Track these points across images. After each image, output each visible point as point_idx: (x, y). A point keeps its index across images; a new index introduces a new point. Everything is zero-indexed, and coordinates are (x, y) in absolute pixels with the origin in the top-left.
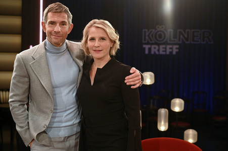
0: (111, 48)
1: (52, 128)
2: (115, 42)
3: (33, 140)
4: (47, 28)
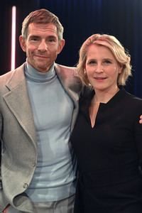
0: (119, 74)
1: (35, 188)
2: (124, 66)
3: (9, 205)
4: (28, 46)
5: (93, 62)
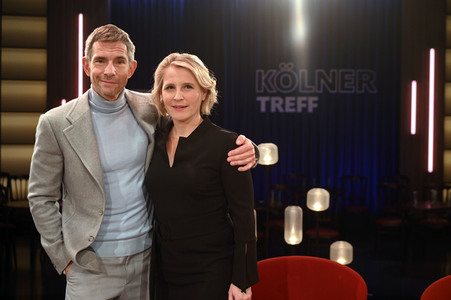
0: (203, 101)
2: (209, 92)
3: (71, 262)
4: (93, 69)
5: (171, 87)
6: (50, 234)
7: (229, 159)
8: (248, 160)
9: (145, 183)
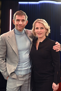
0: (46, 32)
2: (48, 30)
3: (9, 76)
4: (16, 23)
5: (37, 28)
6: (3, 68)
7: (53, 48)
8: (59, 48)
9: (29, 54)
